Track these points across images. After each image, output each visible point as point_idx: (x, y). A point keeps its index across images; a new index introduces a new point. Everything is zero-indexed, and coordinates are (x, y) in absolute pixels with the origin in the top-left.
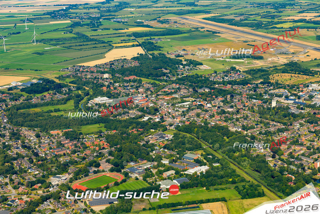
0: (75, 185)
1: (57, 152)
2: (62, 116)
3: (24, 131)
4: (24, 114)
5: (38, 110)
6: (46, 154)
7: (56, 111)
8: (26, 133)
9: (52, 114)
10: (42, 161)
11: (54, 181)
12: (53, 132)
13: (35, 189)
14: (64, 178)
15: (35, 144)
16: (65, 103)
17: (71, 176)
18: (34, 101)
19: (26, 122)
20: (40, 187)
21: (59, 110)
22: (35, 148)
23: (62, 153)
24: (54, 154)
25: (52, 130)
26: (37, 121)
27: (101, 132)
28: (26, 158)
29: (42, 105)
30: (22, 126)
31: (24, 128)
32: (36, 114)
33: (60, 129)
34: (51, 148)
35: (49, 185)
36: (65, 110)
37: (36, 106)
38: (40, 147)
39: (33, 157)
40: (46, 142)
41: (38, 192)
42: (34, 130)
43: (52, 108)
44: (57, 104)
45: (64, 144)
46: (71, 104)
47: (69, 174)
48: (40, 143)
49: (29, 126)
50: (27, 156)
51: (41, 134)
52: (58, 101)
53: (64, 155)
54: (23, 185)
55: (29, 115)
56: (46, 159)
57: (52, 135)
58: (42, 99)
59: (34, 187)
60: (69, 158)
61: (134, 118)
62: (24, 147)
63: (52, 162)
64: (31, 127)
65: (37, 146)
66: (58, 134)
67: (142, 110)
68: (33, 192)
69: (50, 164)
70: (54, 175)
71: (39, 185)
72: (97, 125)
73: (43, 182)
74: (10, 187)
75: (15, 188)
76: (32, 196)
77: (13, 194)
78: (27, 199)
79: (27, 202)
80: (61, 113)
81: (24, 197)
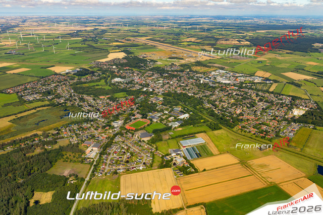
0: (127, 126)
1: (109, 108)
3: (85, 97)
4: (81, 87)
6: (104, 110)
7: (97, 85)
8: (87, 98)
9: (95, 87)
11: (115, 124)
12: (101, 97)
13: (106, 130)
14: (120, 123)
15: (95, 104)
16: (100, 81)
18: (83, 80)
19: (84, 92)
20: (109, 129)
21: (98, 85)
22: (96, 106)
24: (107, 109)
26: (90, 91)
27: (126, 97)
29: (88, 83)
31: (84, 95)
32: (88, 87)
33: (104, 95)
34: (104, 106)
35: (114, 128)
36: (101, 85)
37: (85, 83)
38: (98, 105)
40: (100, 103)
41: (110, 131)
42: (91, 96)
43: (95, 84)
44: (96, 82)
45: (110, 104)
46: (103, 81)
47: (121, 120)
48: (97, 103)
50: (94, 111)
51: (95, 98)
52: (96, 80)
55: (84, 88)
57: (101, 99)
58: (87, 79)
61: (139, 89)
62: (90, 106)
64: (88, 95)
66: (104, 98)
67: (141, 85)
70: (113, 121)
72: (122, 93)
73: (110, 126)
74: (92, 129)
75: (95, 129)
76: (107, 134)
77: (96, 133)
78: (106, 136)
79: (106, 138)
80: (100, 87)
81: (103, 134)
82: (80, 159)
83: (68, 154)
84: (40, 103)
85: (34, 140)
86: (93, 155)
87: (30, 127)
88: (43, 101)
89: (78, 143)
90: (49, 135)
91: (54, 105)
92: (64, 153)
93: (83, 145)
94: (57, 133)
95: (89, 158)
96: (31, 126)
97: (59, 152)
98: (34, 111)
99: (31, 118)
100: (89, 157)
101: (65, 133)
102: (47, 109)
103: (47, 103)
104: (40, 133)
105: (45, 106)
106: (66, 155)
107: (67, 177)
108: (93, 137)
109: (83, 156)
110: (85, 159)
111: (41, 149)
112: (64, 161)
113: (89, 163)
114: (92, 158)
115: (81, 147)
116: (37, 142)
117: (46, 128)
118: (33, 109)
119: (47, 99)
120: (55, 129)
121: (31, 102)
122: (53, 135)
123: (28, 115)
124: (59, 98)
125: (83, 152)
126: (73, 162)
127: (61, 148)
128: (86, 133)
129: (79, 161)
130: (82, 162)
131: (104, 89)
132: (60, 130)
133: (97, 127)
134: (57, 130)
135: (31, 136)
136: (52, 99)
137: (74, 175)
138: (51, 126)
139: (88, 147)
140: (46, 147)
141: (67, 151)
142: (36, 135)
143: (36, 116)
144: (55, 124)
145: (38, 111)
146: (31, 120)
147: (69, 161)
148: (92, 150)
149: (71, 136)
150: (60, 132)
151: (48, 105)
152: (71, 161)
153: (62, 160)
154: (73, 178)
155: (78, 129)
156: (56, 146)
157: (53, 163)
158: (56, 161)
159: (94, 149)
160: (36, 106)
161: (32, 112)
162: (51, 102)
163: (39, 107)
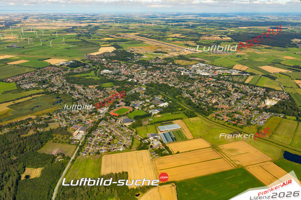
0: (111, 113)
1: (97, 96)
2: (91, 78)
3: (76, 86)
4: (73, 78)
5: (78, 76)
6: (92, 98)
8: (77, 87)
9: (85, 77)
10: (91, 101)
11: (101, 111)
12: (91, 87)
13: (93, 116)
14: (105, 110)
15: (84, 93)
16: (90, 73)
17: (108, 108)
18: (75, 71)
19: (75, 82)
20: (95, 114)
21: (88, 76)
22: (85, 95)
23: (99, 97)
24: (95, 97)
25: (89, 85)
26: (80, 81)
27: (112, 86)
28: (82, 100)
29: (80, 73)
30: (74, 83)
31: (75, 85)
32: (79, 78)
33: (93, 85)
34: (92, 95)
35: (99, 113)
36: (91, 76)
37: (77, 74)
38: (87, 94)
39: (86, 99)
40: (89, 91)
41: (96, 117)
42: (81, 86)
43: (85, 75)
44: (87, 73)
45: (98, 93)
46: (93, 72)
47: (106, 107)
48: (86, 92)
49: (78, 84)
50: (83, 99)
51: (85, 88)
52: (87, 71)
53: (100, 98)
54: (86, 113)
55: (76, 78)
56: (92, 100)
57: (90, 88)
58: (78, 71)
59: (92, 114)
60: (103, 99)
62: (80, 94)
63: (96, 102)
64: (79, 84)
65: (85, 94)
66: (93, 88)
67: (127, 76)
68: (93, 117)
69: (95, 102)
70: (100, 108)
71: (94, 113)
72: (109, 83)
73: (96, 112)
74: (80, 115)
75: (83, 115)
76: (93, 119)
77: (83, 118)
78: (92, 121)
79: (92, 122)
80: (90, 77)
81: (90, 119)
82: (68, 141)
83: (58, 136)
84: (35, 91)
85: (29, 123)
86: (79, 137)
87: (25, 112)
88: (38, 89)
89: (67, 127)
90: (42, 119)
91: (47, 93)
92: (54, 135)
93: (71, 128)
94: (49, 118)
95: (75, 140)
96: (27, 111)
97: (50, 135)
98: (30, 98)
99: (27, 104)
100: (76, 138)
101: (56, 118)
102: (42, 96)
103: (42, 91)
104: (33, 117)
105: (39, 94)
106: (56, 136)
107: (55, 156)
108: (81, 121)
109: (70, 138)
110: (72, 140)
111: (34, 131)
112: (53, 142)
113: (75, 144)
114: (78, 140)
115: (70, 130)
116: (31, 124)
117: (40, 113)
118: (29, 96)
119: (42, 88)
120: (47, 114)
121: (27, 90)
122: (45, 119)
123: (24, 102)
124: (53, 87)
125: (71, 135)
126: (61, 143)
127: (52, 131)
128: (75, 118)
129: (67, 143)
130: (69, 143)
131: (94, 79)
132: (51, 115)
133: (85, 113)
134: (49, 115)
135: (26, 120)
136: (47, 88)
137: (61, 154)
138: (44, 111)
139: (75, 130)
140: (38, 129)
141: (56, 133)
142: (30, 119)
143: (31, 102)
144: (48, 110)
145: (34, 98)
146: (27, 106)
147: (58, 142)
148: (79, 133)
149: (61, 121)
150: (51, 116)
151: (43, 93)
152: (59, 142)
153: (52, 141)
154: (60, 156)
155: (68, 114)
156: (47, 129)
157: (44, 143)
158: (46, 142)
159: (80, 132)
160: (32, 93)
161: (28, 99)
162: (46, 91)
163: (34, 95)
